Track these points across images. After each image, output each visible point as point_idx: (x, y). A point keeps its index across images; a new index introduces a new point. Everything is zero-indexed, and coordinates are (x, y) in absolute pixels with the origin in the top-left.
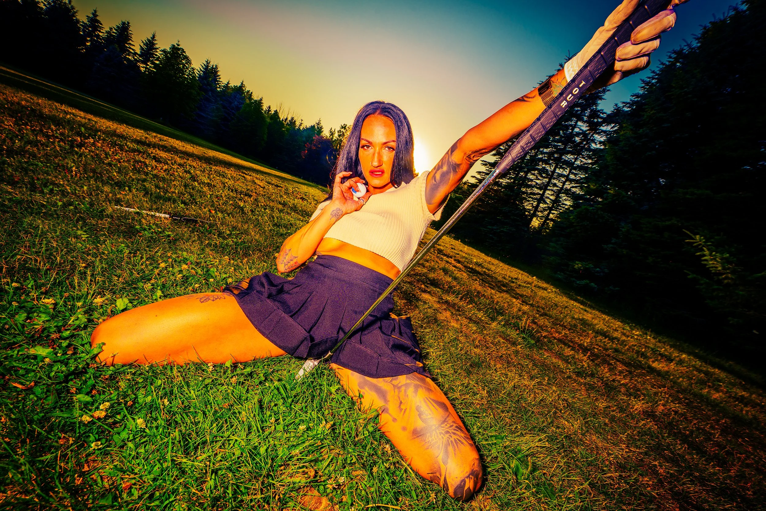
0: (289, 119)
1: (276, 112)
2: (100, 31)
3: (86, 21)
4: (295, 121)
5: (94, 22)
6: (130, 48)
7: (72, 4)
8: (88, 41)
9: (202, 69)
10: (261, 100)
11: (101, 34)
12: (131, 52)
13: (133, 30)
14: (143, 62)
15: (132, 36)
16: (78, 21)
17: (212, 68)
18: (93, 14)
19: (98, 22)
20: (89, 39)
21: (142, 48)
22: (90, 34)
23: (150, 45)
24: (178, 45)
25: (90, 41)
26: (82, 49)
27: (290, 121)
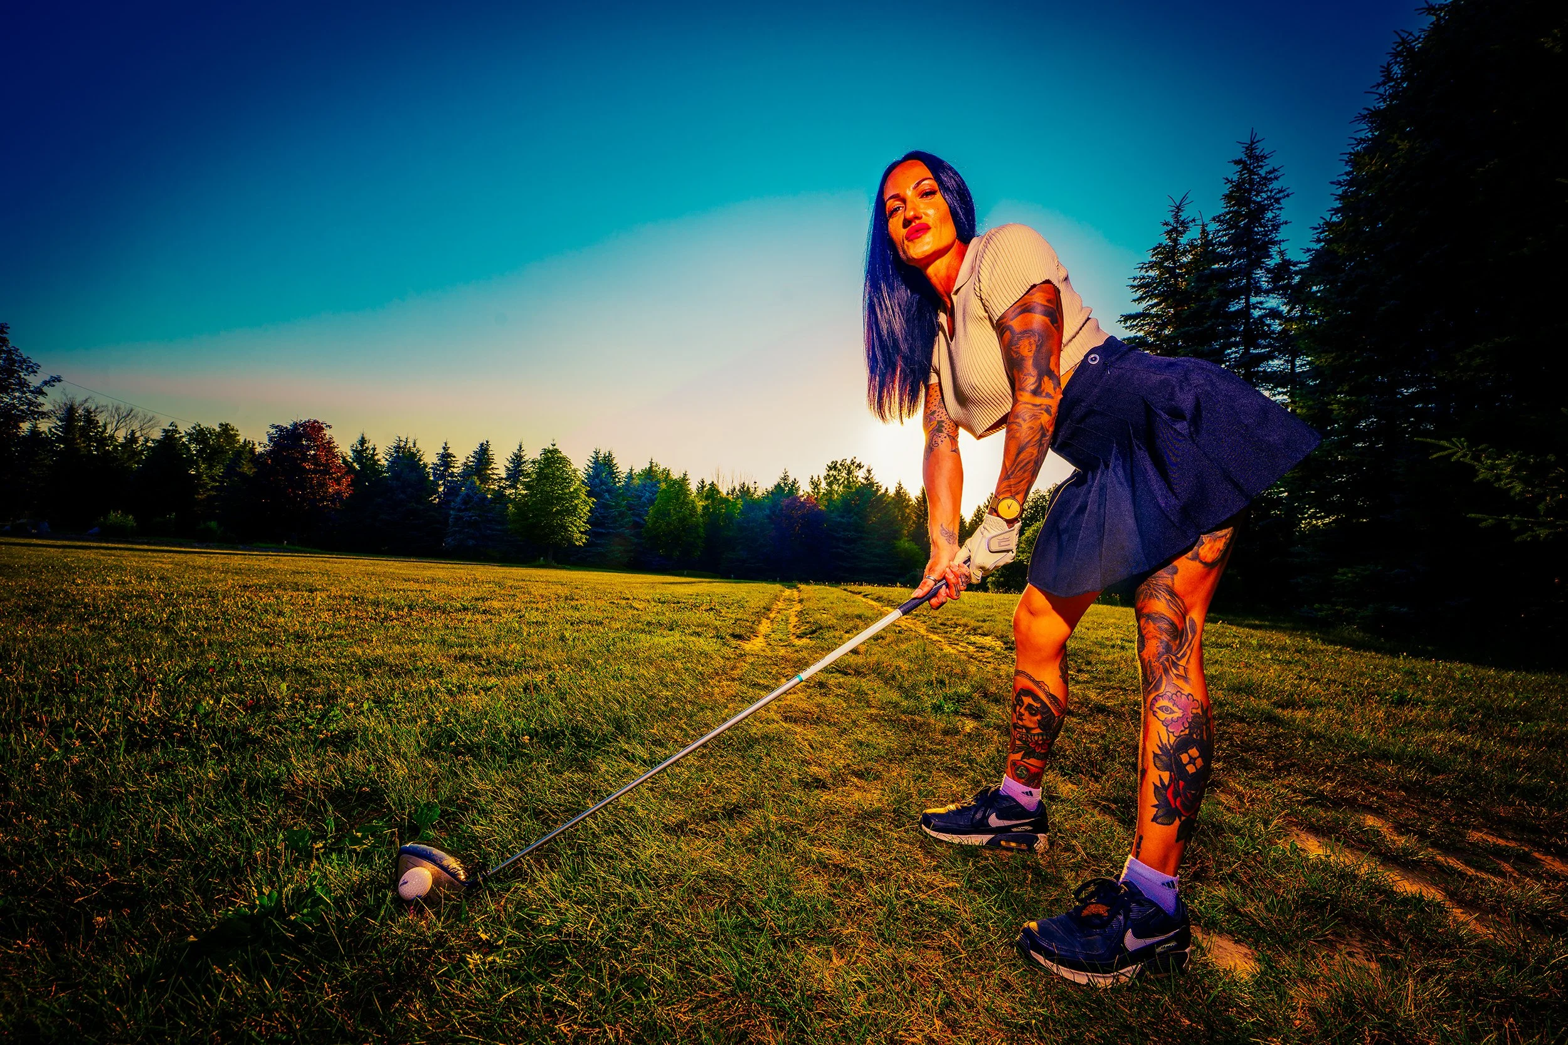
0: (738, 488)
1: (712, 484)
2: (454, 467)
3: (436, 461)
4: (748, 488)
5: (446, 458)
6: (493, 474)
7: (417, 446)
8: (439, 485)
9: (591, 465)
10: (685, 475)
11: (455, 470)
12: (495, 480)
13: (493, 450)
14: (510, 487)
15: (494, 457)
16: (425, 466)
17: (605, 457)
18: (444, 448)
19: (450, 455)
20: (440, 482)
21: (508, 469)
22: (442, 477)
23: (518, 460)
24: (554, 445)
25: (443, 484)
26: (435, 499)
27: (740, 490)
